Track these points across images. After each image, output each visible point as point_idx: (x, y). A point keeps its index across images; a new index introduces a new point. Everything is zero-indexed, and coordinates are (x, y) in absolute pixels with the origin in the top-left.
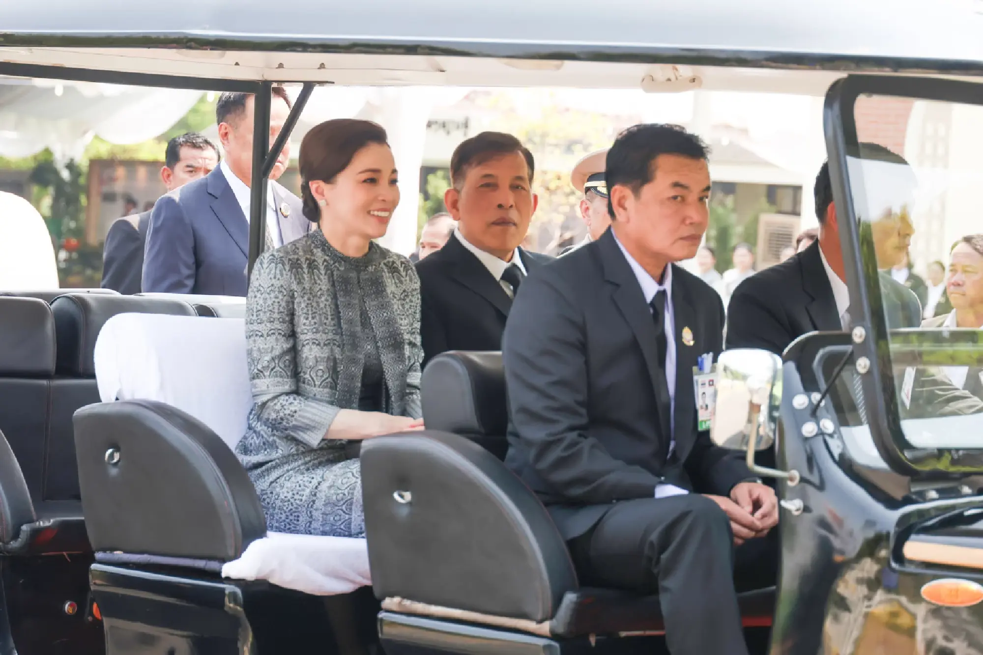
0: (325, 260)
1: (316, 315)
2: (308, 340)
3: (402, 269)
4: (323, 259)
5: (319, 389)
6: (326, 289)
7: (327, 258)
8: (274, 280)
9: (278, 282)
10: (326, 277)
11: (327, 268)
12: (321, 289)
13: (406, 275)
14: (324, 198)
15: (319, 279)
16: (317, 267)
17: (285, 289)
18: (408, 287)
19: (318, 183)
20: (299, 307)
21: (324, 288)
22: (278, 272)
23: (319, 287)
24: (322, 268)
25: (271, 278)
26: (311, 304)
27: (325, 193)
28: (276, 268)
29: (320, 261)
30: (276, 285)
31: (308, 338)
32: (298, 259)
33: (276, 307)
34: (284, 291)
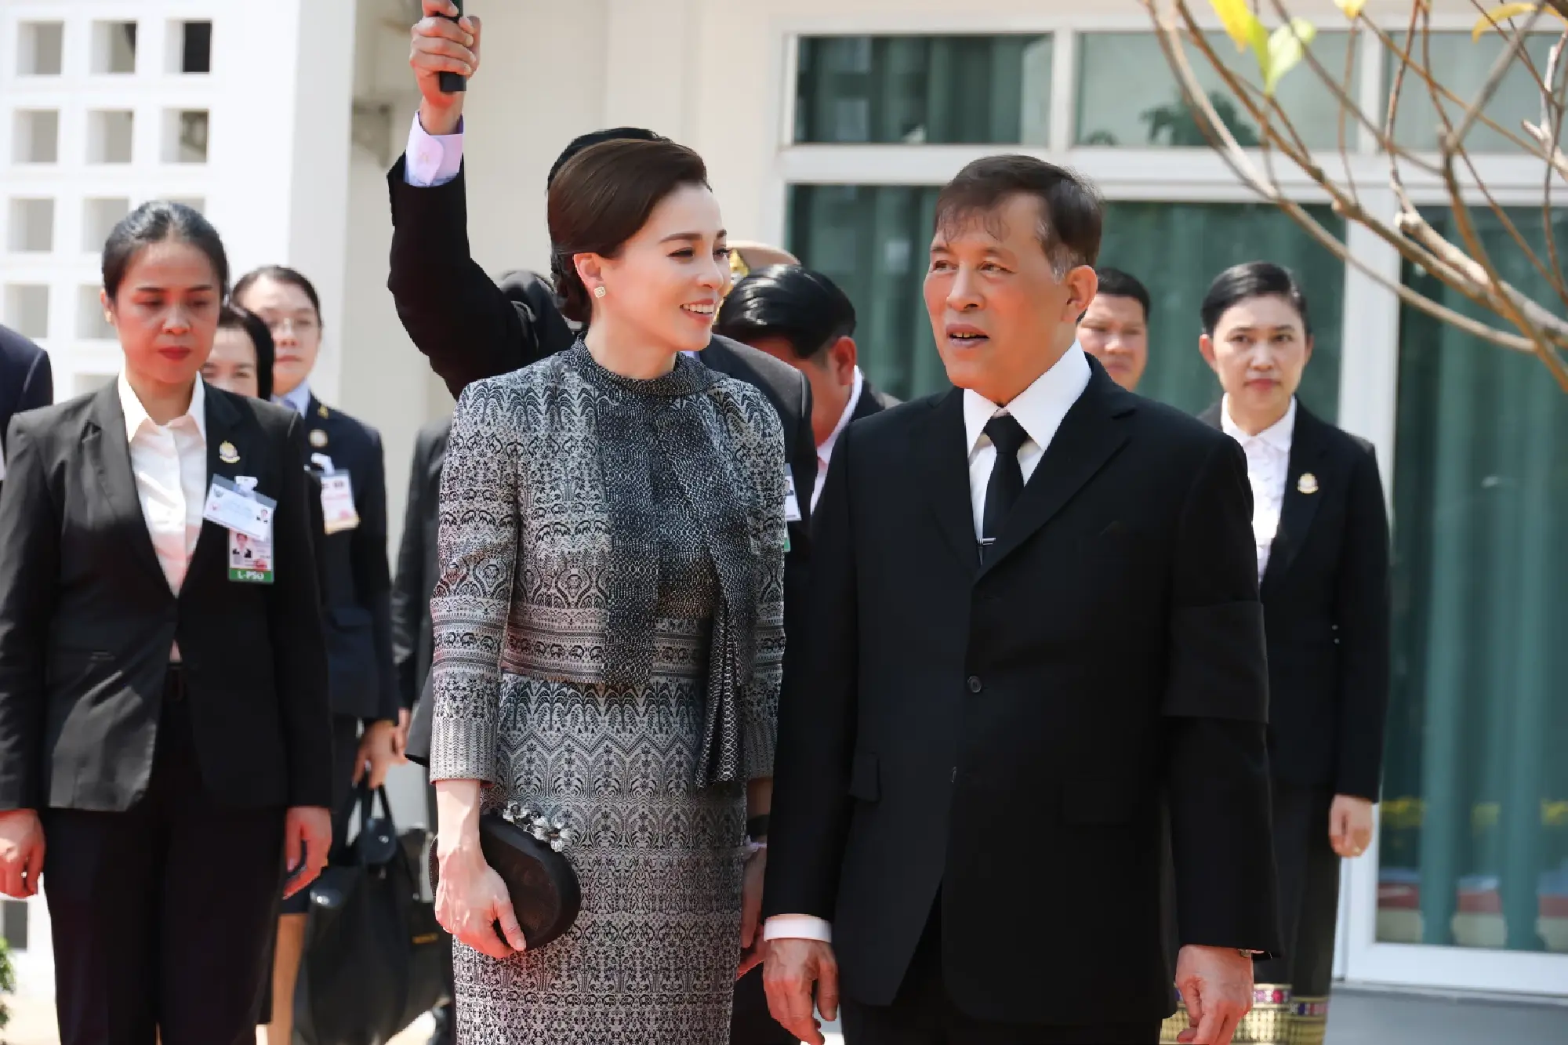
0: (583, 390)
1: (560, 482)
2: (546, 526)
3: (743, 408)
4: (580, 388)
5: (576, 611)
6: (581, 439)
7: (588, 387)
8: (480, 426)
9: (487, 428)
10: (584, 418)
11: (586, 403)
12: (571, 438)
13: (750, 418)
14: (601, 282)
15: (570, 421)
16: (566, 402)
17: (499, 441)
18: (752, 440)
19: (590, 257)
20: (526, 471)
21: (578, 435)
22: (488, 411)
23: (569, 434)
24: (577, 402)
25: (476, 423)
26: (549, 465)
27: (602, 274)
28: (486, 405)
29: (575, 392)
30: (483, 435)
31: (546, 522)
32: (529, 390)
33: (481, 472)
34: (496, 443)
